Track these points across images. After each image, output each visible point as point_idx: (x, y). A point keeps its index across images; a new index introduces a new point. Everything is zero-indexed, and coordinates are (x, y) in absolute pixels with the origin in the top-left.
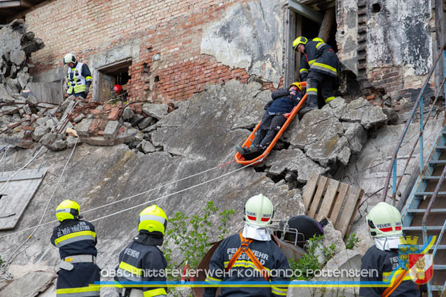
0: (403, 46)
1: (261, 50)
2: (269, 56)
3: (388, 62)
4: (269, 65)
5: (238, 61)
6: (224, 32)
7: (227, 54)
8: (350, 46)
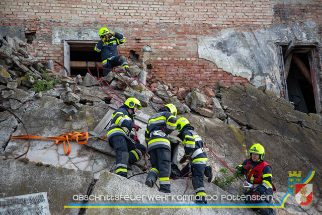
1: (260, 68)
2: (267, 74)
4: (268, 81)
5: (239, 71)
6: (221, 46)
7: (227, 64)
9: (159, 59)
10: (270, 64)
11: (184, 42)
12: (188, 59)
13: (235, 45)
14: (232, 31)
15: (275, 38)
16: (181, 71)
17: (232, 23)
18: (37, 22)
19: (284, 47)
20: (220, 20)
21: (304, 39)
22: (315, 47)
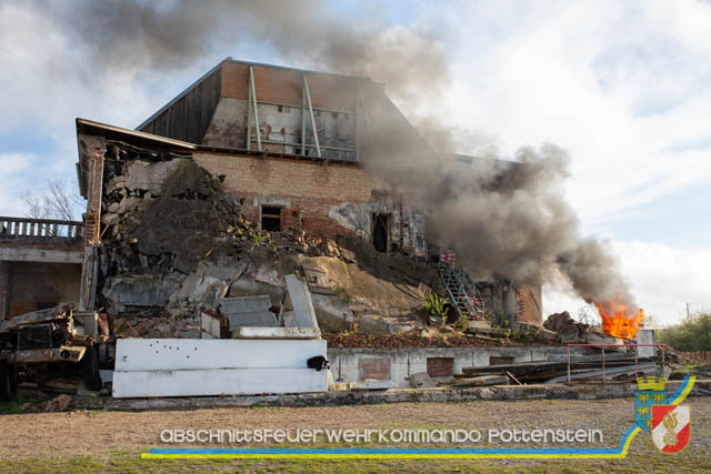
0: (415, 241)
1: (360, 225)
2: (364, 229)
3: (410, 245)
4: (364, 233)
5: (349, 226)
6: (341, 212)
7: (343, 222)
8: (397, 235)
9: (308, 217)
10: (366, 223)
11: (322, 208)
12: (323, 218)
13: (349, 211)
14: (347, 203)
15: (370, 209)
16: (319, 224)
17: (349, 199)
18: (245, 193)
19: (374, 214)
20: (342, 197)
21: (385, 210)
22: (390, 215)
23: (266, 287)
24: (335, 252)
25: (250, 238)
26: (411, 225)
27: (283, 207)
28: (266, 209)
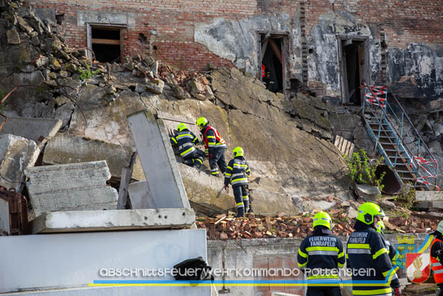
0: (326, 75)
1: (242, 52)
2: (248, 58)
3: (319, 80)
4: (248, 63)
5: (225, 54)
6: (213, 32)
7: (217, 47)
8: (297, 67)
9: (163, 41)
10: (250, 49)
11: (183, 27)
12: (186, 42)
13: (224, 32)
14: (222, 19)
15: (256, 27)
16: (180, 52)
17: (223, 12)
18: (64, 6)
19: (262, 35)
20: (213, 9)
21: (279, 29)
22: (287, 36)
23: (101, 148)
24: (206, 93)
25: (72, 73)
26: (319, 50)
27: (124, 27)
28: (98, 31)
